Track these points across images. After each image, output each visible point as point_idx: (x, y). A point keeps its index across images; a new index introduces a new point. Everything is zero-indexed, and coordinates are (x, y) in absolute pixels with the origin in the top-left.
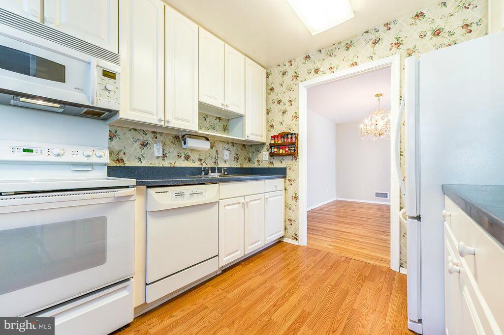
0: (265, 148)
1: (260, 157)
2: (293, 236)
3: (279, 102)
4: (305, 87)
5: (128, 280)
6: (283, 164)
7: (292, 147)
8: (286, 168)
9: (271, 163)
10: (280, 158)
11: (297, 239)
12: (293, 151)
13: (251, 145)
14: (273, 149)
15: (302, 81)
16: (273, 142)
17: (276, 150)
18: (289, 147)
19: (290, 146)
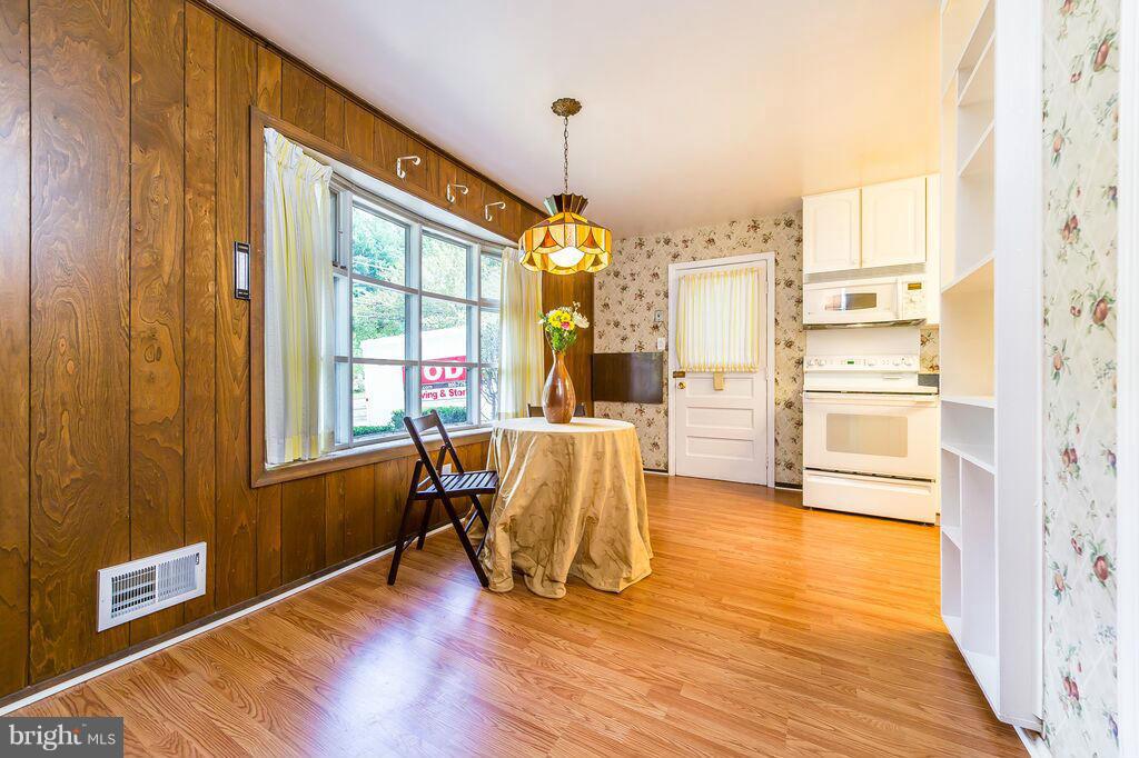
5: (930, 481)
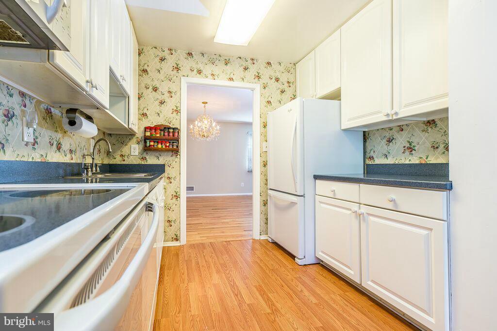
0: (134, 140)
1: (125, 150)
2: (173, 238)
3: (155, 89)
4: (187, 83)
6: (160, 160)
7: (173, 143)
8: (164, 165)
9: (144, 159)
10: (157, 154)
11: (177, 240)
12: (175, 147)
13: (110, 134)
14: (148, 143)
15: (184, 76)
16: (148, 134)
17: (152, 143)
18: (170, 143)
19: (172, 142)
